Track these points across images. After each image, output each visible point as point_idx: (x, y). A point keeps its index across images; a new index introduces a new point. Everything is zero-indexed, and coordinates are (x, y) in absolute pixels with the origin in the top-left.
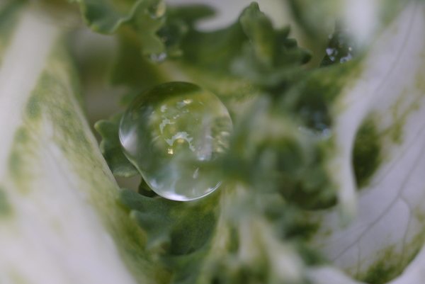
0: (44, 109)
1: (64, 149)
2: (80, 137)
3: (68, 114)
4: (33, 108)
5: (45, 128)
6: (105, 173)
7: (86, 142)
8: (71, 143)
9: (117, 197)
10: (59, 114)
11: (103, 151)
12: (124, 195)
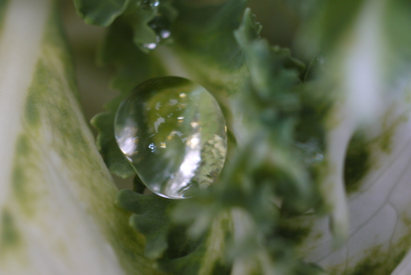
0: (42, 111)
1: (63, 155)
2: (78, 139)
3: (65, 113)
4: (31, 112)
5: (44, 134)
6: (102, 175)
7: (83, 142)
8: (70, 147)
9: (116, 202)
10: (57, 115)
11: (100, 148)
12: (123, 198)
